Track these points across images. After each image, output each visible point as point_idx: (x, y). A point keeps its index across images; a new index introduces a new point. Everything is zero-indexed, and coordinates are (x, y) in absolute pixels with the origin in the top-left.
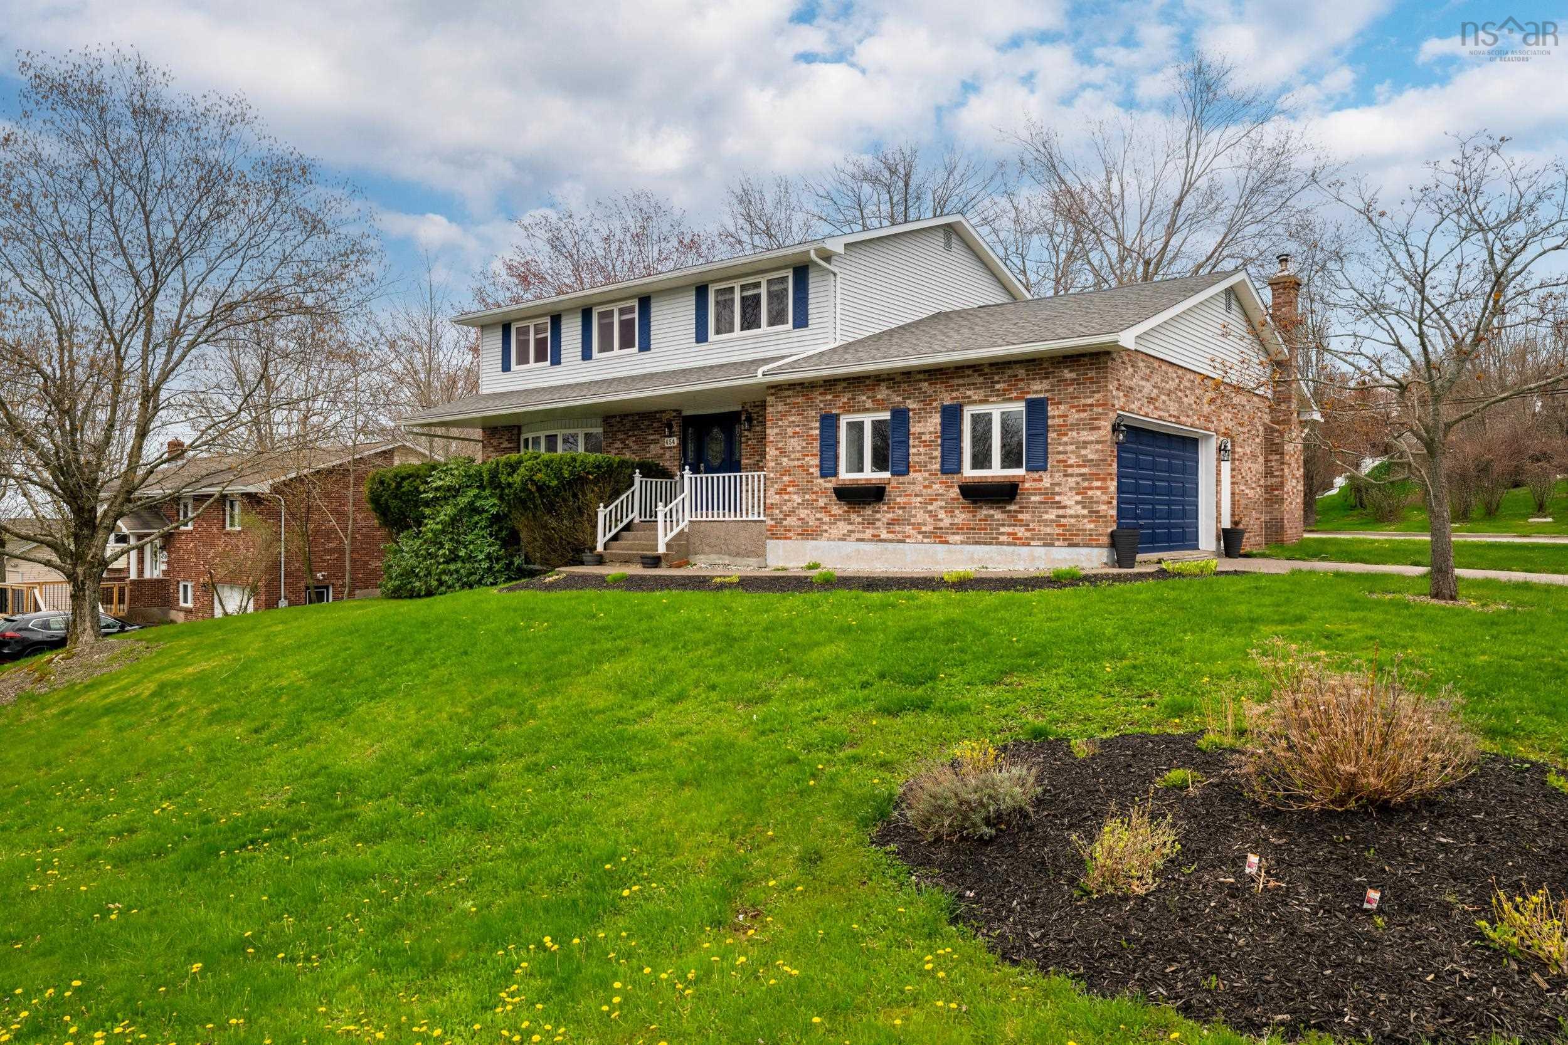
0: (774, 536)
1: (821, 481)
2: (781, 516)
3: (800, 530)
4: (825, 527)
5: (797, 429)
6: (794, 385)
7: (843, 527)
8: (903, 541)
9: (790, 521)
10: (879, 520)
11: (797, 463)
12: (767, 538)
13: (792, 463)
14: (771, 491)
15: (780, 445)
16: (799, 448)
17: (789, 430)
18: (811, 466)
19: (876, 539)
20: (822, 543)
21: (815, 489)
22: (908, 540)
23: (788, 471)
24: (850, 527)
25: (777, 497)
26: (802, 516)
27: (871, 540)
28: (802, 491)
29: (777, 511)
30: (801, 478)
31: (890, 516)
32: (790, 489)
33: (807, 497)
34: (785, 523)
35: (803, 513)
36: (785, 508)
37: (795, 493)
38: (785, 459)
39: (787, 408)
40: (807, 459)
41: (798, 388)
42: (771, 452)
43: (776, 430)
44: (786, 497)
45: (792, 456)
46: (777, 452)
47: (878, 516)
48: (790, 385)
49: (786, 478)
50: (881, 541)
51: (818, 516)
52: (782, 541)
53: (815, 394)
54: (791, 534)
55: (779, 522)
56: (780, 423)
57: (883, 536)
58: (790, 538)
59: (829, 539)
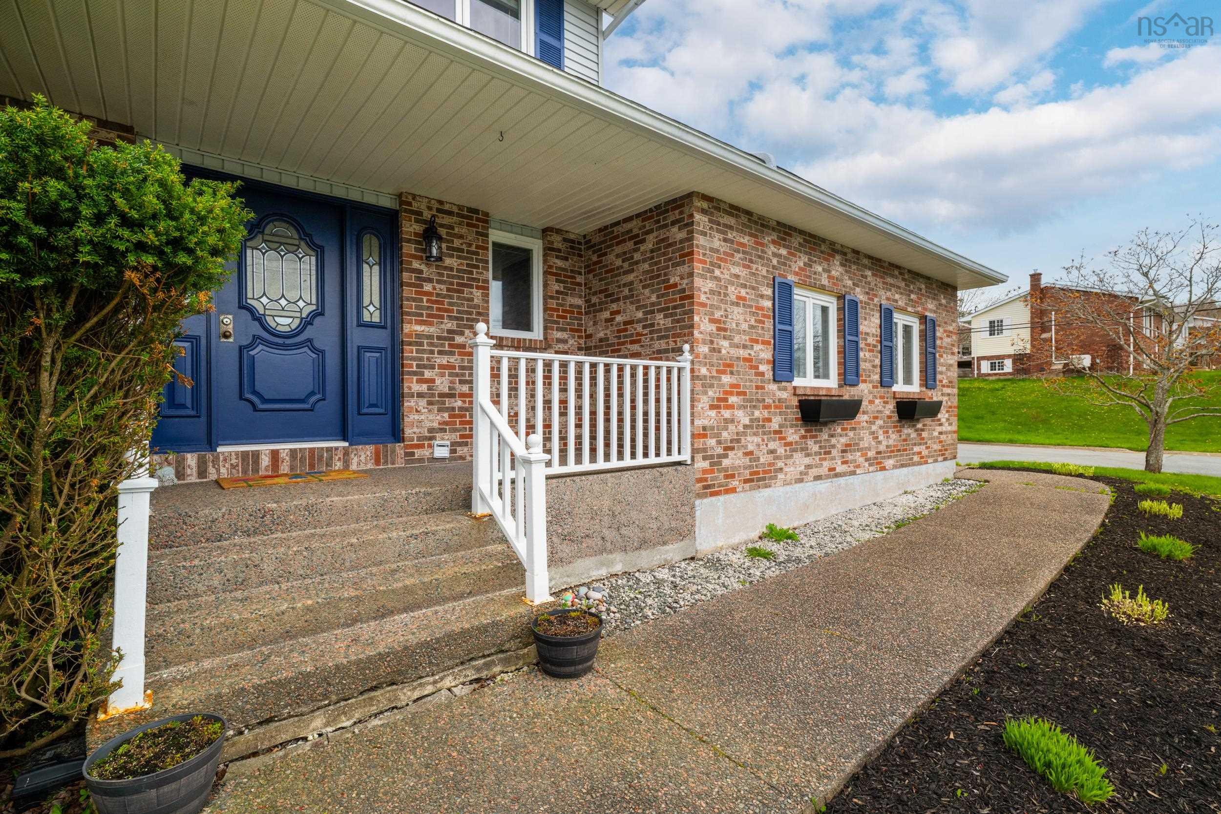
0: (709, 490)
1: (773, 387)
2: (719, 450)
3: (747, 474)
4: (780, 464)
5: (743, 292)
6: (737, 208)
7: (800, 461)
8: (853, 473)
9: (734, 460)
10: (833, 446)
11: (743, 353)
12: (699, 496)
13: (735, 352)
14: (704, 402)
15: (718, 315)
16: (744, 326)
17: (731, 289)
18: (761, 361)
19: (833, 474)
20: (776, 491)
21: (768, 401)
22: (858, 471)
23: (728, 367)
24: (807, 461)
25: (713, 413)
26: (751, 448)
27: (828, 477)
28: (751, 404)
29: (712, 442)
30: (746, 379)
31: (843, 440)
32: (733, 399)
33: (757, 413)
34: (726, 462)
35: (752, 442)
36: (725, 434)
37: (740, 407)
38: (725, 343)
39: (724, 247)
40: (757, 347)
41: (744, 219)
42: (703, 325)
43: (710, 285)
44: (727, 414)
45: (737, 340)
46: (712, 328)
47: (834, 441)
48: (732, 206)
49: (726, 379)
50: (837, 475)
51: (772, 445)
52: (721, 498)
53: (767, 239)
54: (735, 483)
55: (715, 461)
56: (717, 272)
57: (838, 470)
58: (733, 490)
59: (786, 483)
